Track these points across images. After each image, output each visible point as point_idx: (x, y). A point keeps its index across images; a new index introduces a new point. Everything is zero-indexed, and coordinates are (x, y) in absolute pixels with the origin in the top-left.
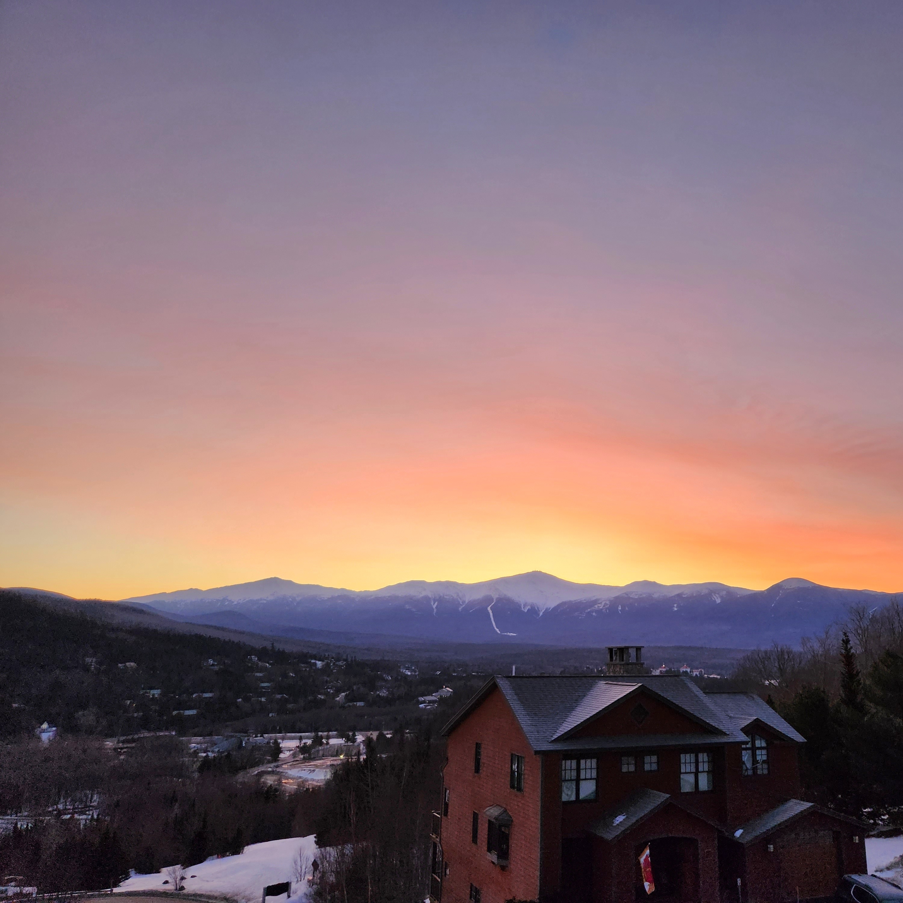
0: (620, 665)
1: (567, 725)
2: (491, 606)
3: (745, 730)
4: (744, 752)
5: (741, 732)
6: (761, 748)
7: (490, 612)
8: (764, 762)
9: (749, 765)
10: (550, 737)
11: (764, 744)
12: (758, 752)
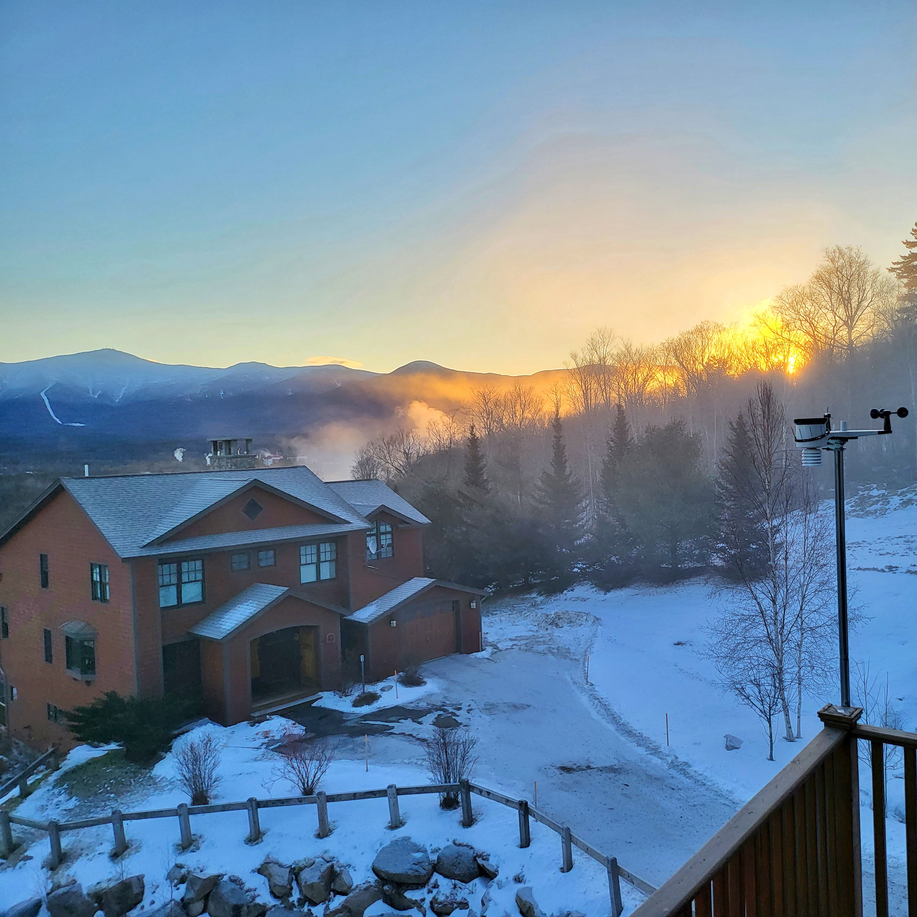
0: (227, 458)
2: (44, 391)
3: (370, 518)
4: (368, 539)
5: (366, 519)
6: (386, 533)
7: (45, 398)
8: (389, 545)
9: (373, 551)
10: (141, 542)
11: (389, 529)
12: (383, 537)
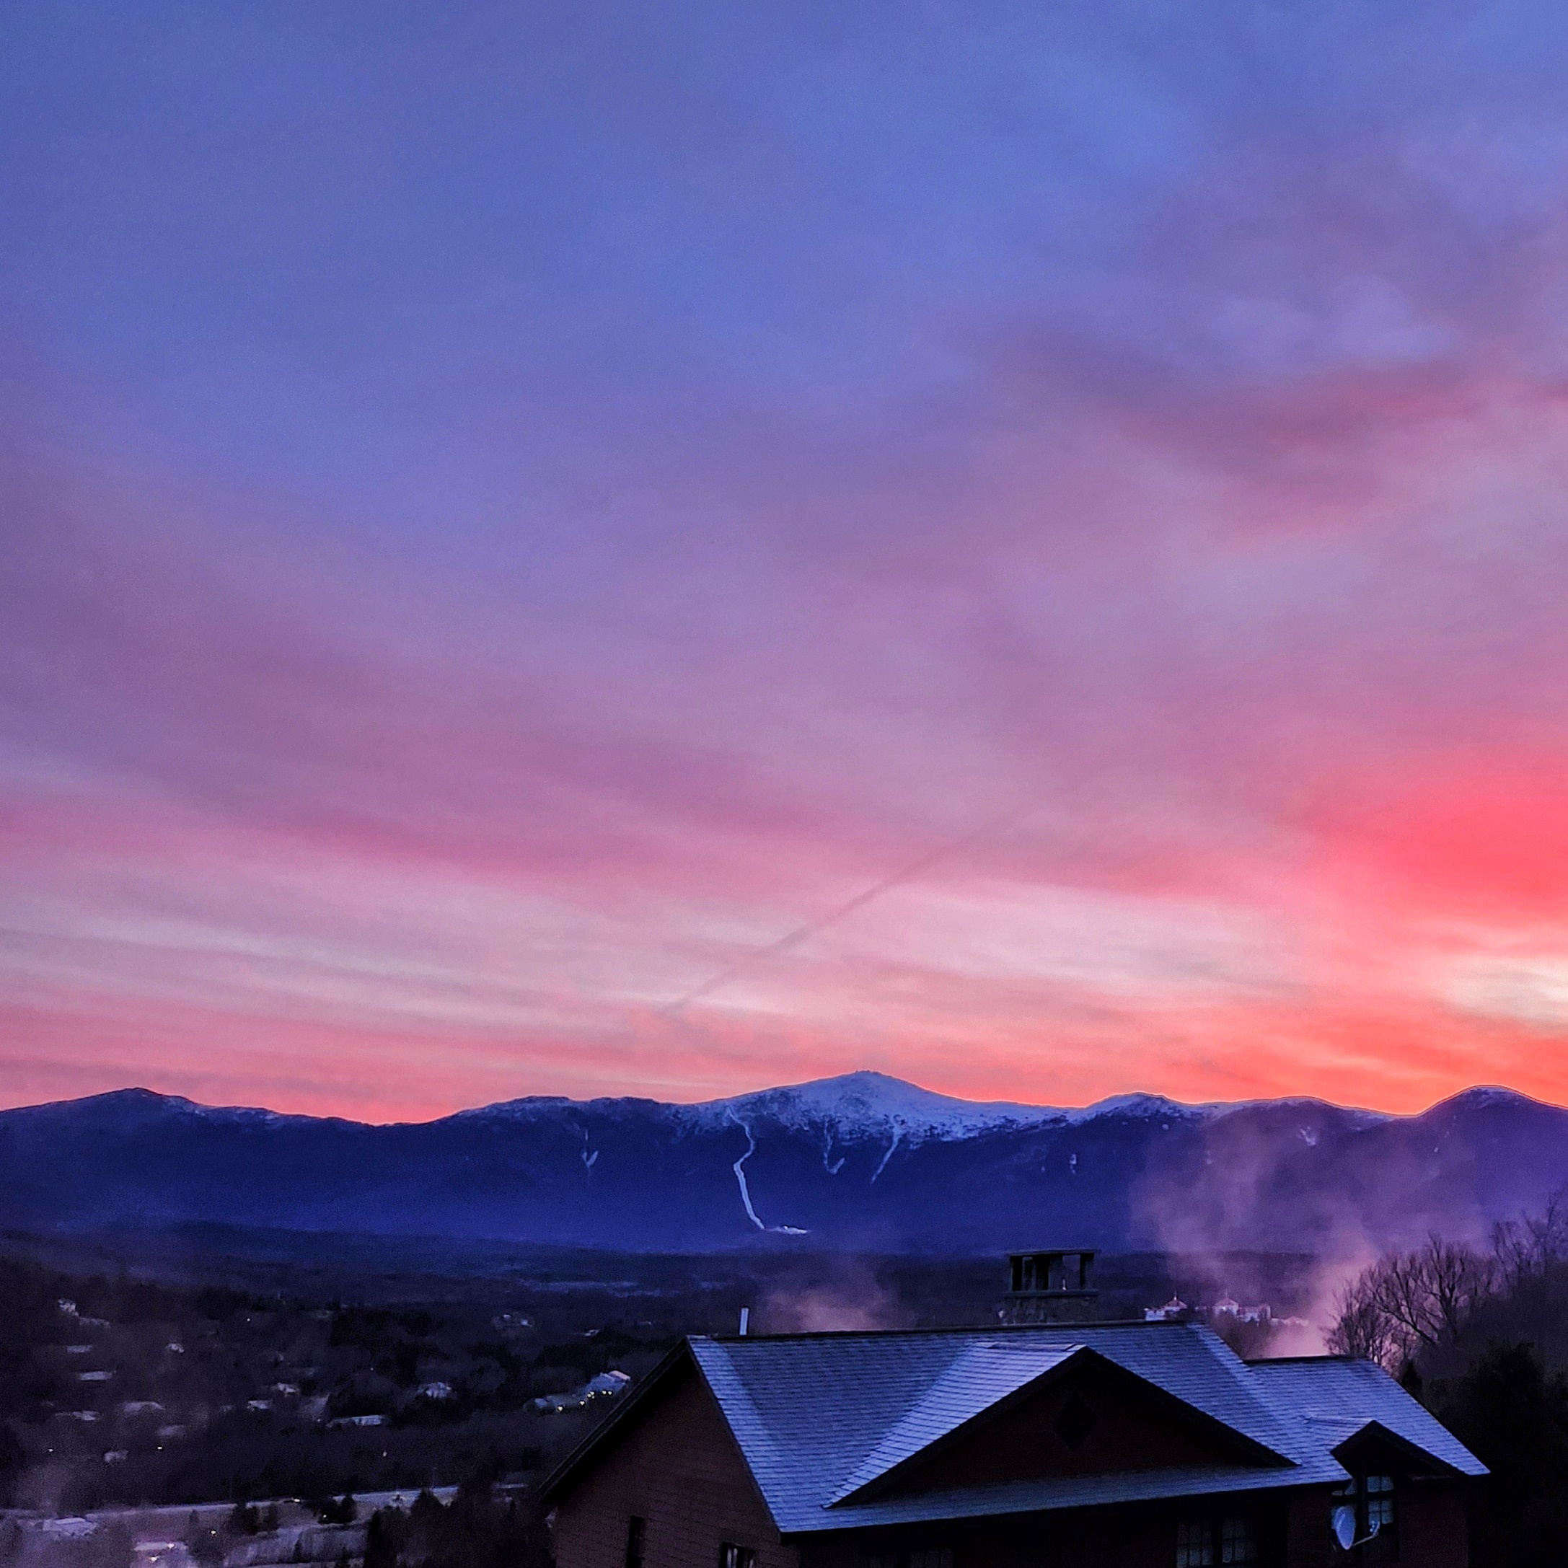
0: (1038, 1298)
1: (877, 1462)
2: (742, 1160)
3: (1343, 1453)
4: (1337, 1510)
5: (1332, 1457)
6: (1379, 1496)
7: (740, 1174)
8: (1385, 1529)
9: (1346, 1541)
10: (829, 1496)
11: (1387, 1486)
12: (1373, 1507)
